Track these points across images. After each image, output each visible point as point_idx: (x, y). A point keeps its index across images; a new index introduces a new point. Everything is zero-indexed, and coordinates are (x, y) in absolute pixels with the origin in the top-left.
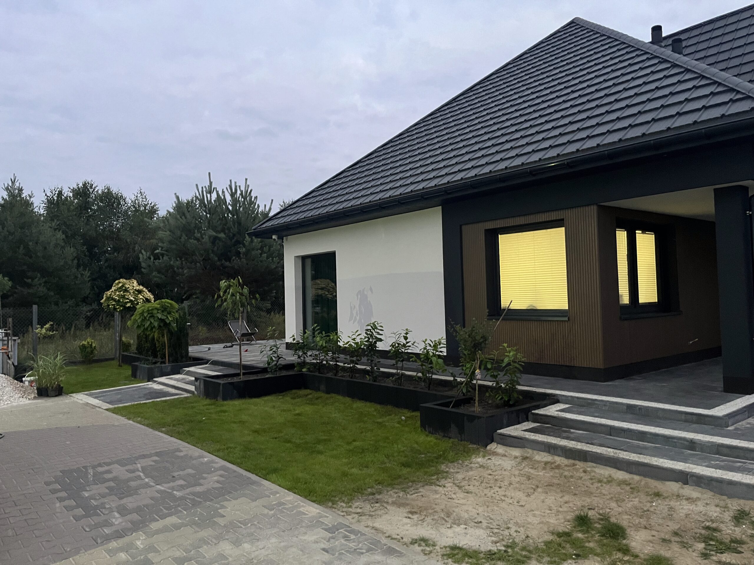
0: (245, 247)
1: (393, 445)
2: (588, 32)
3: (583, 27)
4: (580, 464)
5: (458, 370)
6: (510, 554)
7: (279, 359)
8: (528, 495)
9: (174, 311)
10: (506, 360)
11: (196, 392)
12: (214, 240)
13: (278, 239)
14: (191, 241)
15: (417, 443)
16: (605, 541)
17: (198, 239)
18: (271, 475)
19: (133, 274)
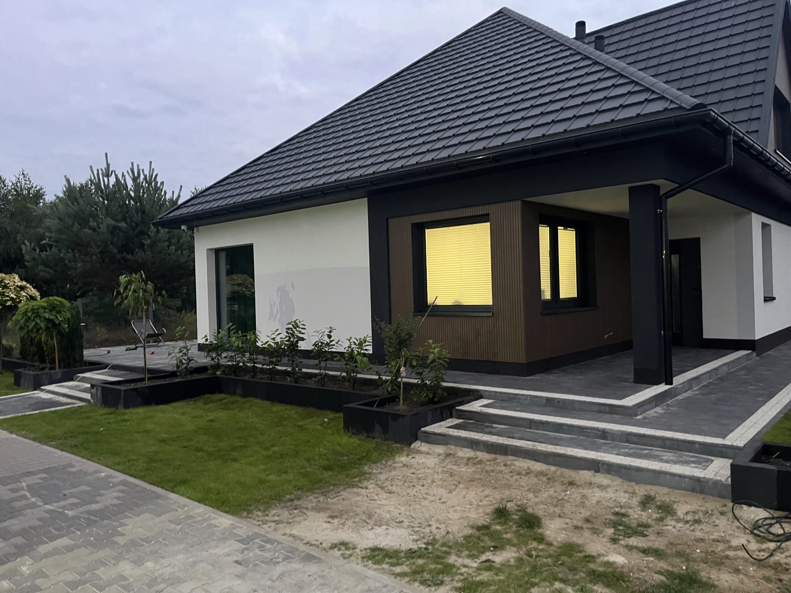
0: (150, 238)
1: (314, 448)
2: (515, 24)
3: (510, 17)
4: (501, 458)
5: (383, 368)
6: (430, 551)
7: (190, 361)
8: (451, 492)
9: (64, 310)
10: (431, 357)
11: (92, 401)
12: (114, 230)
13: (188, 229)
14: (85, 230)
15: (339, 445)
16: (521, 531)
17: (94, 230)
18: (179, 487)
19: (15, 268)
